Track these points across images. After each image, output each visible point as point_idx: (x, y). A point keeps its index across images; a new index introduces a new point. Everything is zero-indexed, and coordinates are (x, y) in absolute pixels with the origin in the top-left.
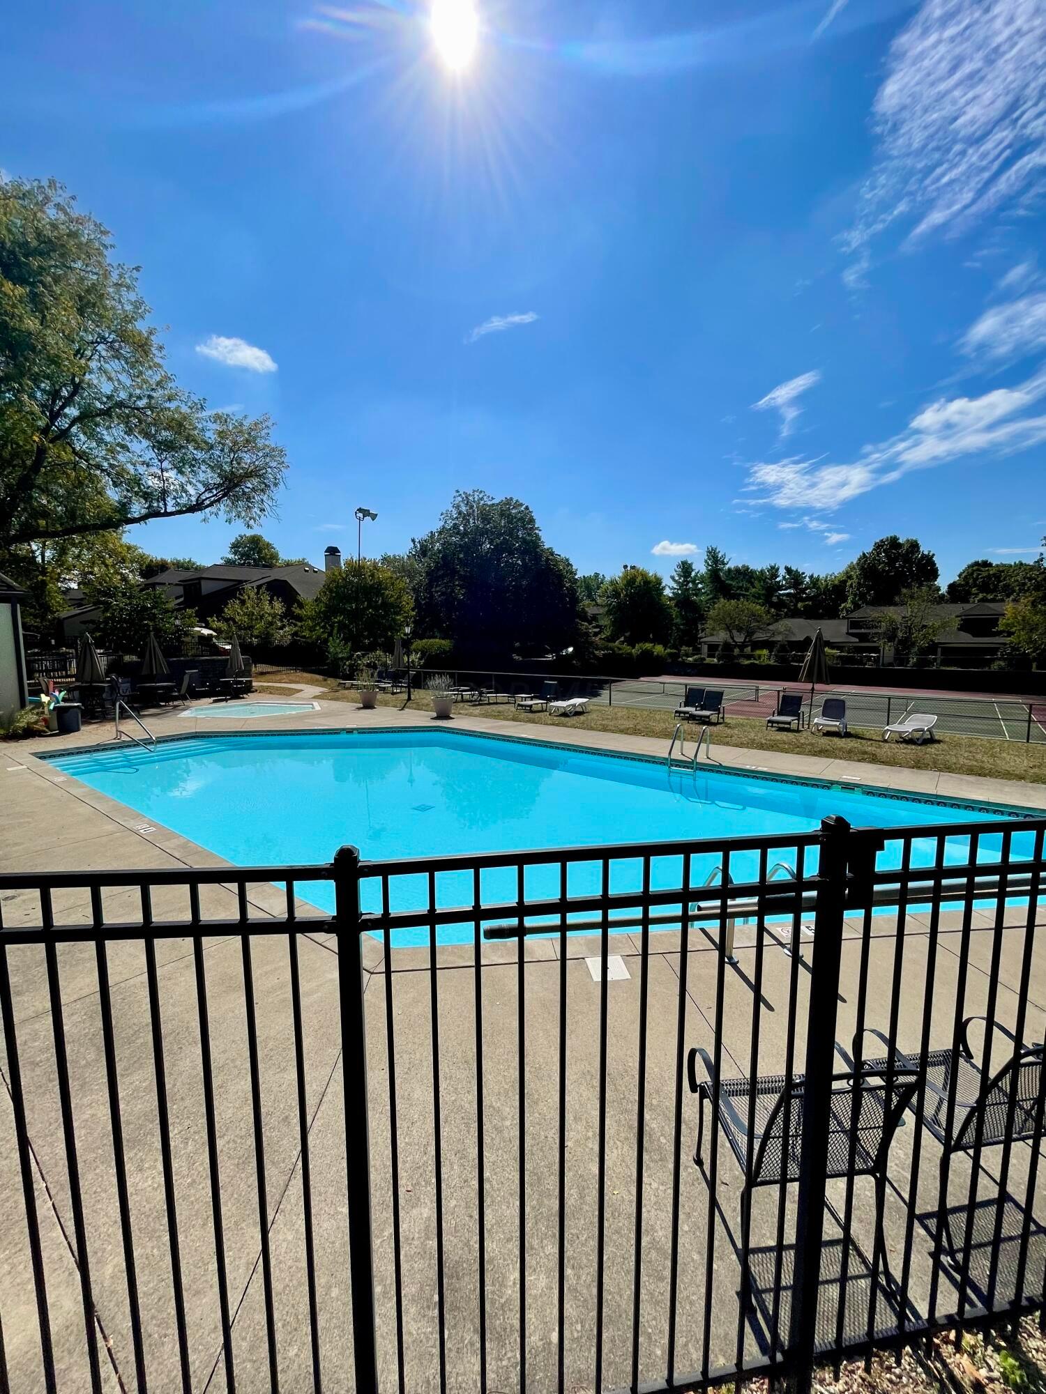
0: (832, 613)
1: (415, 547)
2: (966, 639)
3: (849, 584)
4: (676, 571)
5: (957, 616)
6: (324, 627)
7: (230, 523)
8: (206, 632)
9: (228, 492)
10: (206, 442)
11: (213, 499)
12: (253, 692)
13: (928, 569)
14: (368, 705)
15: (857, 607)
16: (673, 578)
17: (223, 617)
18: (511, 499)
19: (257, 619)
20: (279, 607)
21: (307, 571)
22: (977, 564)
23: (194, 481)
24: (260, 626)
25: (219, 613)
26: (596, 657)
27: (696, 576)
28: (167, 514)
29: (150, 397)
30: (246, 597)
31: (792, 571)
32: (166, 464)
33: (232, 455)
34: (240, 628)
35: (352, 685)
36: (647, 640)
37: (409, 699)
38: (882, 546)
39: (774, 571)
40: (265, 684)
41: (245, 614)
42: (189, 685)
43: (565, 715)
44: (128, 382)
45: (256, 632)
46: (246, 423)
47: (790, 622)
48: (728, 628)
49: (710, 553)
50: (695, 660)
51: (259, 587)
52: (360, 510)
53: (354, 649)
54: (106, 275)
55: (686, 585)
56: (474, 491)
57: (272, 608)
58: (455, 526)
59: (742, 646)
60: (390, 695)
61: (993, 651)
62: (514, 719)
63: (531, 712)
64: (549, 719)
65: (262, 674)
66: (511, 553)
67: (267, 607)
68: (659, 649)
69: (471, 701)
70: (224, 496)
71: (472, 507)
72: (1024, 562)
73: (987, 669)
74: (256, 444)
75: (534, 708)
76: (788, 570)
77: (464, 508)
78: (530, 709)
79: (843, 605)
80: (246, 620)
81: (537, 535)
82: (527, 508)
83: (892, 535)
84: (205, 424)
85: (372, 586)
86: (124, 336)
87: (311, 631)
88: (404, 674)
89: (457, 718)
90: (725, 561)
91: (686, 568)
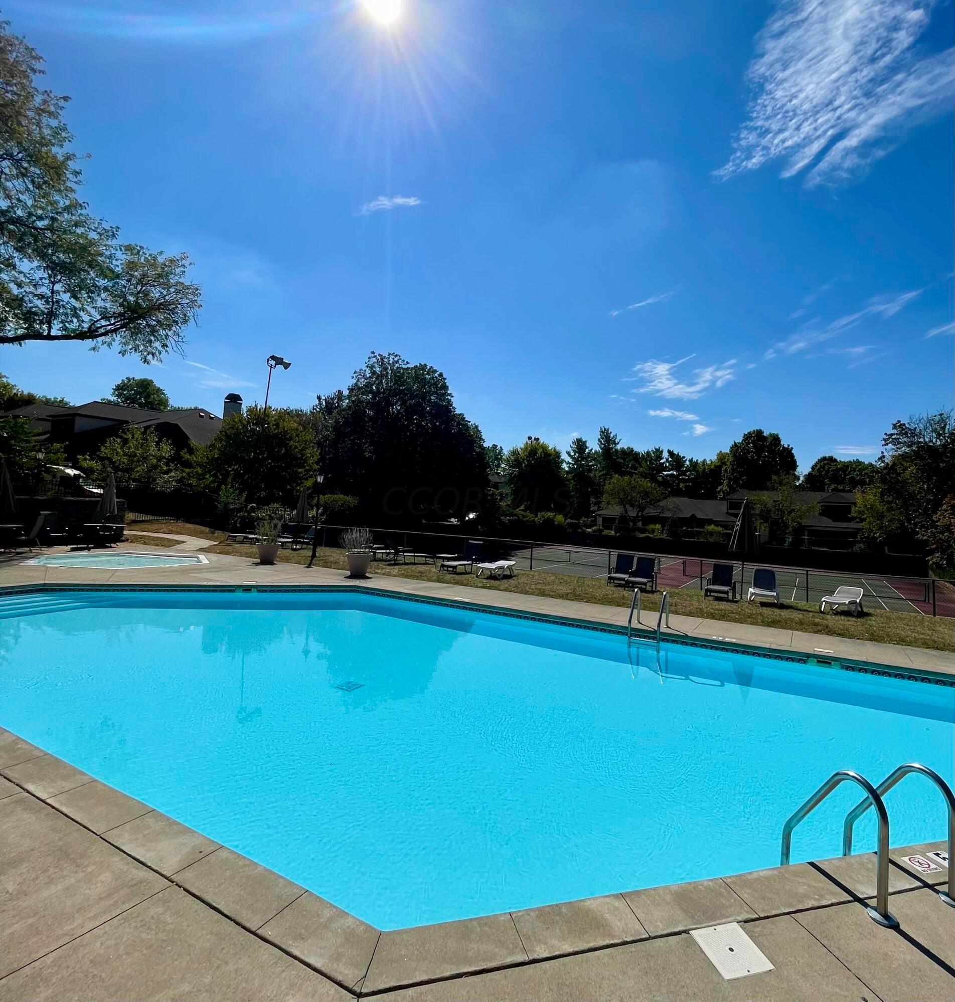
0: (711, 495)
1: (320, 404)
2: (827, 523)
3: (723, 469)
4: (572, 447)
5: (819, 503)
6: (215, 476)
7: (123, 355)
8: (71, 472)
9: (128, 323)
10: (112, 271)
11: (109, 327)
12: (123, 541)
13: (788, 460)
14: (267, 560)
15: (732, 490)
16: (568, 453)
17: (98, 456)
18: (425, 365)
19: (138, 461)
20: (167, 449)
21: (202, 417)
22: (824, 459)
23: (89, 308)
24: (141, 469)
25: (94, 452)
26: (502, 523)
27: (589, 453)
28: (49, 337)
29: (53, 219)
30: (130, 436)
31: (675, 454)
32: (57, 287)
33: (139, 288)
34: (116, 469)
35: (246, 538)
36: (549, 509)
37: (314, 556)
38: (750, 438)
39: (658, 453)
40: (139, 533)
41: (125, 454)
42: (43, 528)
43: (492, 577)
44: (30, 203)
45: (135, 475)
46: (161, 260)
47: (676, 500)
48: (622, 502)
49: (603, 433)
50: (594, 531)
51: (146, 428)
52: (273, 358)
53: (248, 500)
54: (29, 97)
55: (581, 461)
56: (389, 354)
57: (159, 450)
58: (369, 385)
59: (635, 520)
60: (290, 551)
61: (854, 534)
62: (439, 581)
63: (456, 573)
64: (479, 582)
65: (135, 522)
66: (422, 416)
67: (153, 449)
68: (560, 518)
69: (386, 561)
70: (122, 327)
71: (386, 369)
72: (860, 460)
73: (850, 550)
74: (168, 280)
75: (458, 570)
76: (671, 453)
77: (378, 369)
78: (454, 570)
79: (720, 488)
80: (126, 461)
81: (449, 401)
82: (441, 375)
83: (758, 429)
84: (113, 251)
85: (276, 436)
86: (35, 158)
87: (199, 479)
88: (306, 529)
89: (375, 578)
90: (617, 441)
91: (580, 445)
